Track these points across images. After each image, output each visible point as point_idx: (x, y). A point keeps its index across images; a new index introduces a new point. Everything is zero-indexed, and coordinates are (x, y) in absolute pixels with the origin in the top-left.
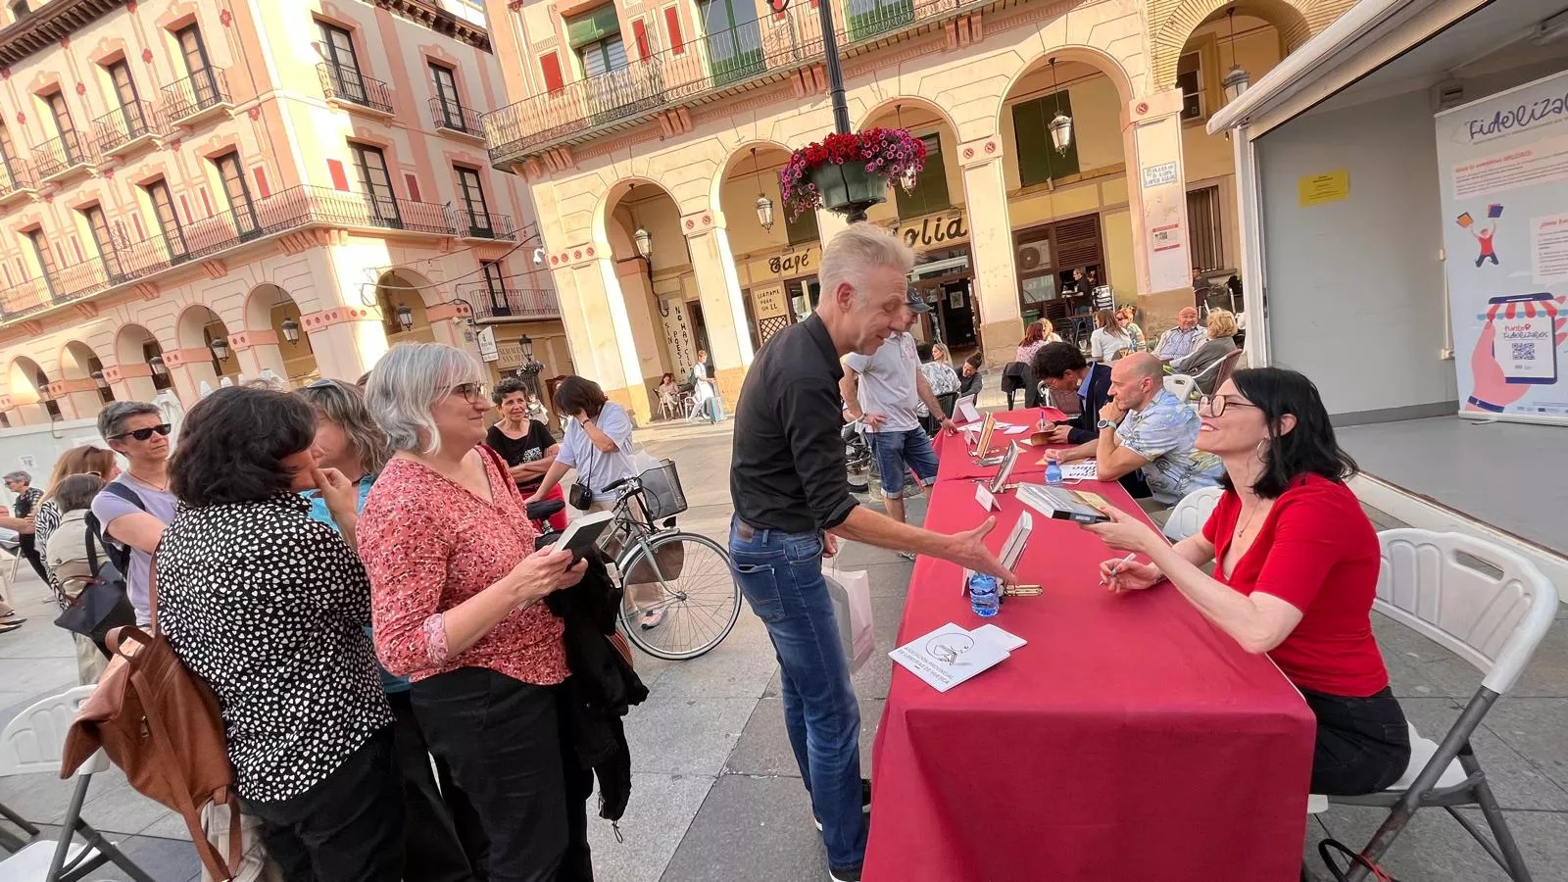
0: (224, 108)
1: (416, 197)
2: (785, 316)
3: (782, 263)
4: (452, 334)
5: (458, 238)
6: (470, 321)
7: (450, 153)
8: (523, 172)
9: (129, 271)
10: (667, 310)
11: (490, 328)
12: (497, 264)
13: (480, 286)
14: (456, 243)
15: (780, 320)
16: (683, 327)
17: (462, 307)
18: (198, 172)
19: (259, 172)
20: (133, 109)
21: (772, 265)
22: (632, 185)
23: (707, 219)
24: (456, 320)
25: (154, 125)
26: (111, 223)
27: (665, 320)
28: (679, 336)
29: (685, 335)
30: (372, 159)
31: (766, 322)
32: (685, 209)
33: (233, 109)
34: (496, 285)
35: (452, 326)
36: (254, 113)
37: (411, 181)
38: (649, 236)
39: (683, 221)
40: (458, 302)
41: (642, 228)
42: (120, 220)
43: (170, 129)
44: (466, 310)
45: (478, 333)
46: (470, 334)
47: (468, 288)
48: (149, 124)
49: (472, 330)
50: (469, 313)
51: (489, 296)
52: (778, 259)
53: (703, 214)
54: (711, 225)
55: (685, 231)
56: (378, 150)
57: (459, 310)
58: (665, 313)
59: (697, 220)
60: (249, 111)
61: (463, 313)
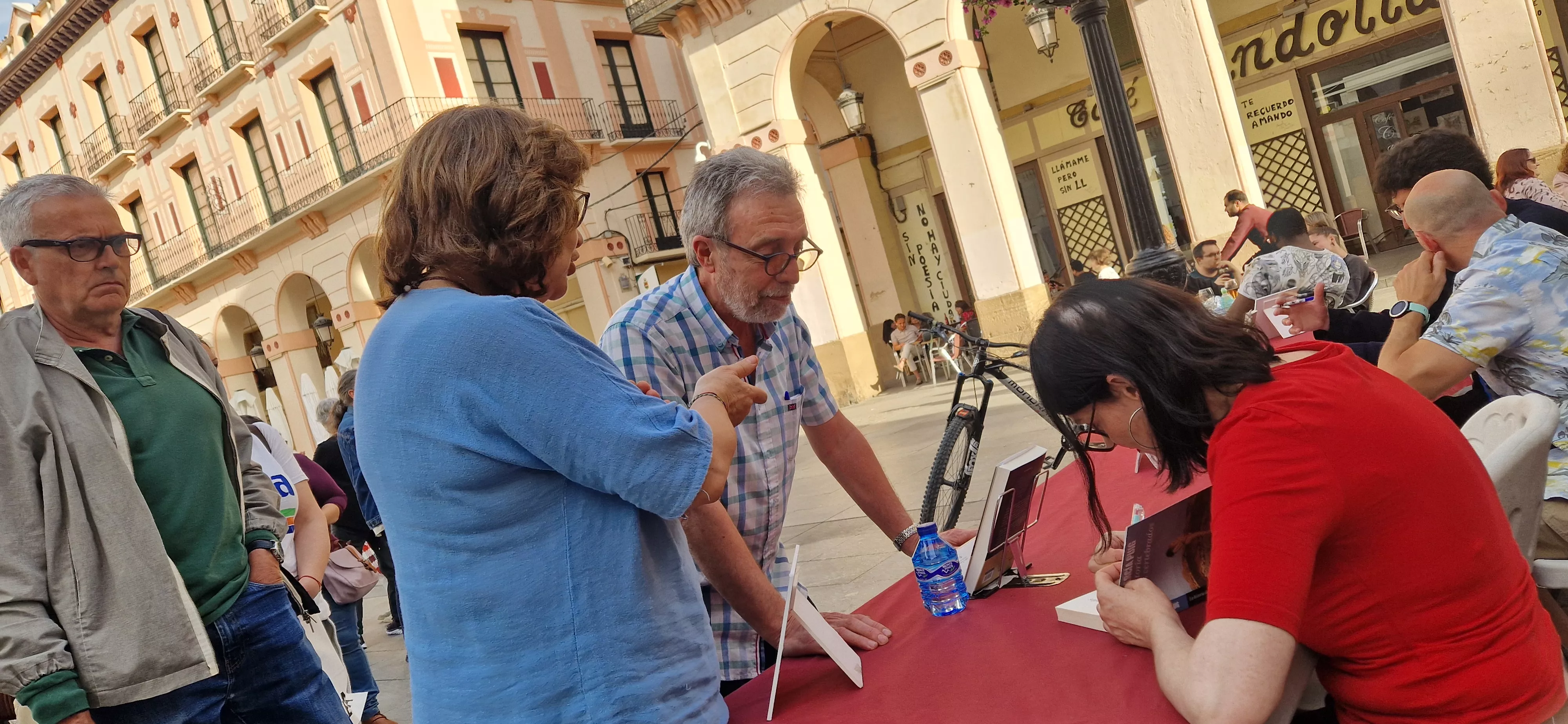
0: (317, 14)
1: (547, 92)
2: (1102, 197)
3: (1090, 110)
4: (602, 282)
5: (606, 142)
6: (625, 261)
7: (590, 22)
8: (675, 32)
9: (226, 240)
10: (904, 211)
11: (652, 269)
12: (662, 174)
13: (637, 210)
14: (603, 151)
15: (1093, 205)
16: (931, 235)
17: (614, 242)
18: (294, 101)
19: (358, 89)
20: (225, 35)
21: (1072, 115)
22: (829, 24)
23: (946, 57)
24: (606, 261)
25: (247, 51)
26: (208, 181)
27: (902, 228)
28: (926, 252)
29: (934, 248)
30: (492, 49)
31: (1069, 212)
32: (909, 47)
33: (326, 13)
34: (662, 205)
35: (603, 272)
36: (349, 15)
37: (541, 69)
38: (859, 99)
39: (909, 66)
40: (608, 235)
41: (849, 87)
42: (216, 176)
43: (262, 51)
44: (620, 245)
45: (637, 278)
46: (626, 279)
47: (622, 214)
48: (242, 51)
49: (630, 274)
50: (625, 250)
51: (652, 223)
52: (1082, 103)
53: (939, 51)
54: (953, 65)
55: (913, 80)
56: (498, 35)
57: (610, 246)
58: (901, 217)
59: (931, 60)
60: (344, 12)
61: (617, 251)
